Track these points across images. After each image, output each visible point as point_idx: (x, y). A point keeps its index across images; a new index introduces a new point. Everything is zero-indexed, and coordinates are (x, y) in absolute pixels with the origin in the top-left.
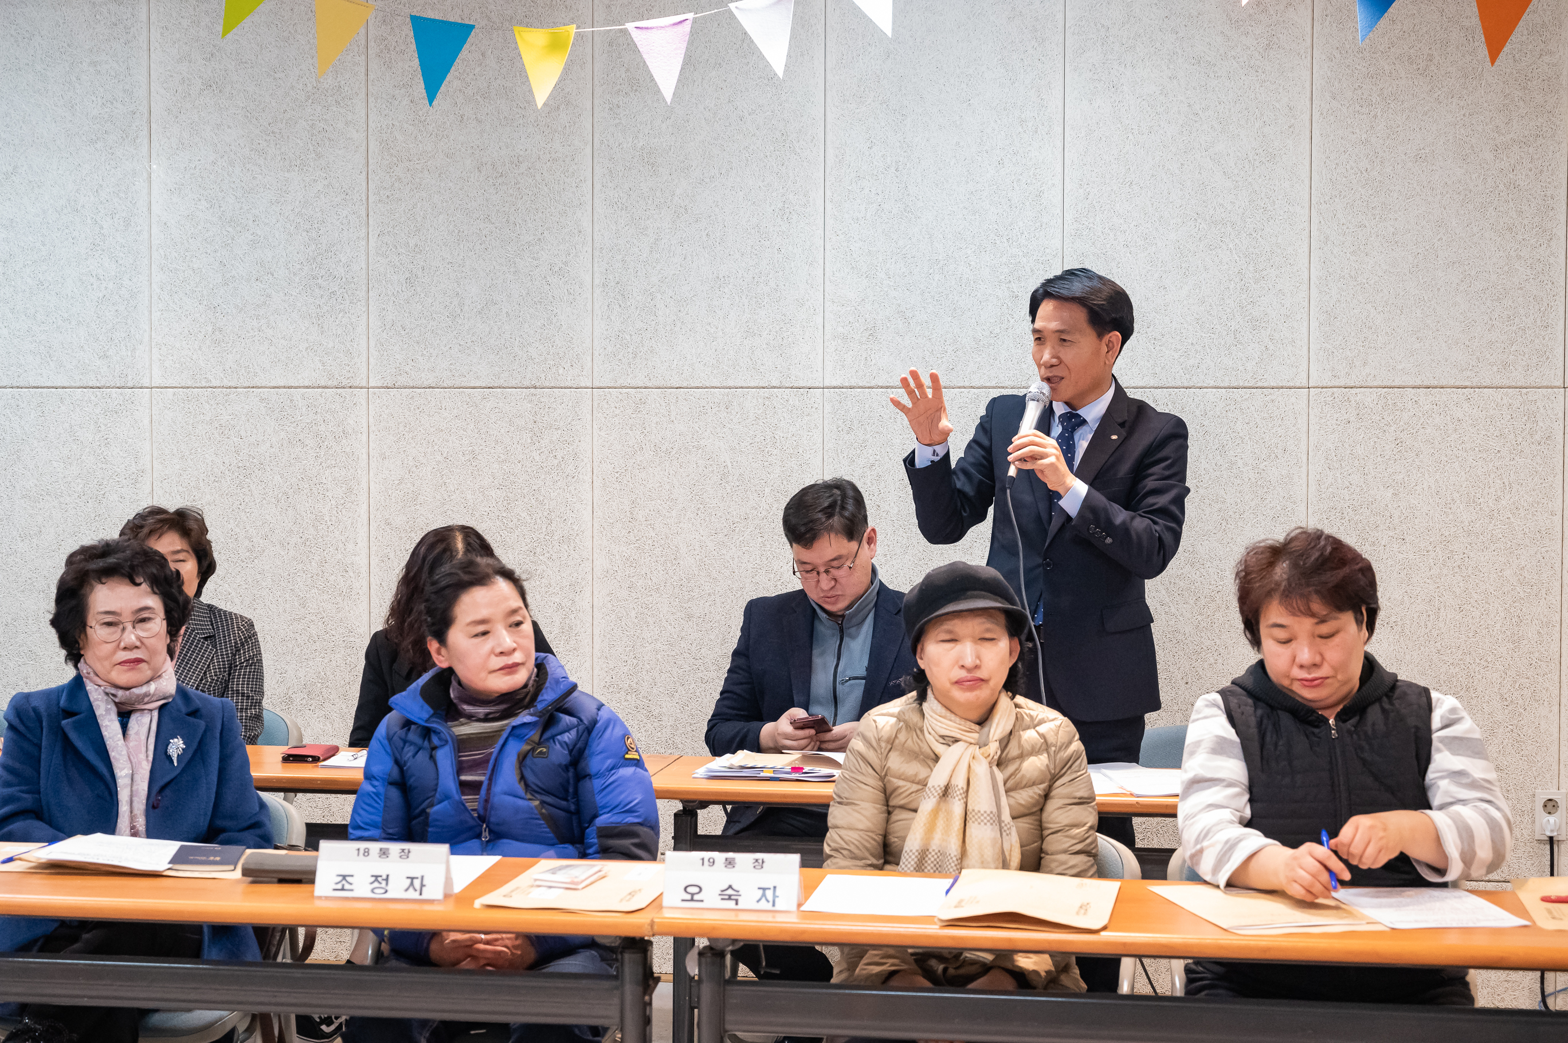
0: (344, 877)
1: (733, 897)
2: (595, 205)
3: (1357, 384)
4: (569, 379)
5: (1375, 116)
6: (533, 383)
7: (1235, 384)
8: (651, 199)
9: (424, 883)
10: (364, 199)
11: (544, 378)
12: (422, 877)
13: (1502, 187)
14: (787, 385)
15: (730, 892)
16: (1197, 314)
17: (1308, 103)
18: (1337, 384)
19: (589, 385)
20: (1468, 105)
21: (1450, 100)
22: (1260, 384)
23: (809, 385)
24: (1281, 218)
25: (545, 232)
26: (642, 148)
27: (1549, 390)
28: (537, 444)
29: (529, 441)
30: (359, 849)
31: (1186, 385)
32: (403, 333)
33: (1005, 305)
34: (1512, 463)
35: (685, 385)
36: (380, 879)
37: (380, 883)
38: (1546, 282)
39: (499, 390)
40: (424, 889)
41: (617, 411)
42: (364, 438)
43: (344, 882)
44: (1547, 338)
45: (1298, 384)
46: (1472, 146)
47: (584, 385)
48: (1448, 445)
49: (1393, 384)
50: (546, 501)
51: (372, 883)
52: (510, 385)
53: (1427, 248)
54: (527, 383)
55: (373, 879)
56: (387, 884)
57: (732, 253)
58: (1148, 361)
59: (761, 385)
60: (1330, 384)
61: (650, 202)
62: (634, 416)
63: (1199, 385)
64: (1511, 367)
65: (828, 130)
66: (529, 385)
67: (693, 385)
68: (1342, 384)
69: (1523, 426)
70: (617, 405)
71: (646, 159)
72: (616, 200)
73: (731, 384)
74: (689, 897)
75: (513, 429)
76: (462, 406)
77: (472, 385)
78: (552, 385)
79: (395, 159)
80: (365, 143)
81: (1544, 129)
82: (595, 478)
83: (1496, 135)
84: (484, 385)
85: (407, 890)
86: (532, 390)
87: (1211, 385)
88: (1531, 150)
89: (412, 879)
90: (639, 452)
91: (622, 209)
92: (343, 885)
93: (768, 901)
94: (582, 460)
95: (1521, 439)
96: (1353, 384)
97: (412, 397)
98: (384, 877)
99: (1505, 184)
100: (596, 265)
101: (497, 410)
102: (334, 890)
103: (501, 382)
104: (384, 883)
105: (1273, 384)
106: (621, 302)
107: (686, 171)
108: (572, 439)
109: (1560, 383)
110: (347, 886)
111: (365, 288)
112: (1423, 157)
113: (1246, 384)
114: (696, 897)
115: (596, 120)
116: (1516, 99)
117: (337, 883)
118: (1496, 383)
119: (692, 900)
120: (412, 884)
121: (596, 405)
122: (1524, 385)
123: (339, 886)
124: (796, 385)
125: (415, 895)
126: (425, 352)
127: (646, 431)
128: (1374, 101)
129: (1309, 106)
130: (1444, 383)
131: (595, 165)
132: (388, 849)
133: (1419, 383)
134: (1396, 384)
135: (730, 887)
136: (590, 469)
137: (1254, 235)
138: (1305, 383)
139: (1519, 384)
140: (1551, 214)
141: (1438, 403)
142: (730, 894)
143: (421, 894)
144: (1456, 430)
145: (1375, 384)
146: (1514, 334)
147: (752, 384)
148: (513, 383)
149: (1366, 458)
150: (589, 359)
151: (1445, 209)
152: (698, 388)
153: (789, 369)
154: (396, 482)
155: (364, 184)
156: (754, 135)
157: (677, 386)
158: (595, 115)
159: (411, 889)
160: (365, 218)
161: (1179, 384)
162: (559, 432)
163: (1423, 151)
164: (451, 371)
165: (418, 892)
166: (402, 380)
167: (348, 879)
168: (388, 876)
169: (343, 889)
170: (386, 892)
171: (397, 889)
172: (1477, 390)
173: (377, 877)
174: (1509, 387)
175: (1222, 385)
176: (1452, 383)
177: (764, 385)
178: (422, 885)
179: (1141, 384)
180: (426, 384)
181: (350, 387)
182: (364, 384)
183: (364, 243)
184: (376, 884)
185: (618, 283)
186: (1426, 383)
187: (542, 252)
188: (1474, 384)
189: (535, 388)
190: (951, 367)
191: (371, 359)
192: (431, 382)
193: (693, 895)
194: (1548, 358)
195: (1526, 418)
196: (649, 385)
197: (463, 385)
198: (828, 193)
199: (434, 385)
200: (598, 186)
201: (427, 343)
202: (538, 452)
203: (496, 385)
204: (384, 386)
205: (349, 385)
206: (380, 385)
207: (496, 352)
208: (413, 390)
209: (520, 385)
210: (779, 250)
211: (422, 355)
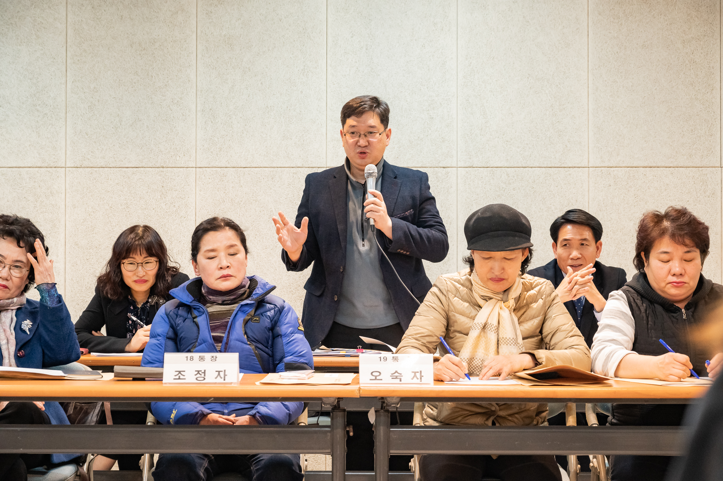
0: (180, 372)
1: (398, 377)
2: (198, 66)
3: (614, 165)
4: (182, 162)
5: (621, 24)
6: (162, 165)
7: (550, 166)
8: (230, 63)
9: (226, 374)
10: (65, 61)
11: (168, 162)
12: (225, 371)
13: (687, 62)
14: (306, 166)
15: (396, 374)
16: (530, 128)
17: (586, 16)
18: (604, 165)
19: (194, 166)
20: (669, 19)
21: (660, 16)
22: (563, 165)
23: (319, 166)
24: (573, 77)
25: (169, 81)
26: (225, 36)
27: (714, 168)
28: (164, 199)
29: (159, 197)
30: (187, 357)
31: (524, 166)
32: (86, 137)
33: (426, 123)
34: (695, 207)
35: (249, 166)
36: (200, 372)
37: (201, 375)
38: (710, 112)
39: (142, 169)
40: (226, 377)
41: (210, 181)
42: (63, 196)
43: (180, 375)
44: (712, 141)
45: (583, 166)
46: (672, 41)
47: (191, 166)
48: (662, 197)
49: (633, 165)
50: (169, 231)
51: (196, 375)
52: (149, 166)
53: (649, 93)
54: (158, 165)
55: (197, 372)
56: (205, 376)
57: (275, 93)
58: (504, 153)
59: (292, 166)
60: (600, 165)
61: (229, 65)
62: (220, 183)
63: (531, 166)
64: (694, 157)
65: (328, 27)
66: (160, 166)
67: (253, 166)
68: (606, 165)
69: (700, 188)
70: (210, 177)
71: (227, 42)
72: (210, 64)
73: (274, 165)
74: (374, 378)
75: (150, 190)
76: (121, 178)
77: (126, 166)
78: (173, 166)
79: (83, 40)
80: (65, 30)
81: (708, 32)
82: (197, 218)
83: (684, 35)
84: (133, 166)
85: (216, 378)
86: (162, 169)
87: (537, 166)
88: (702, 43)
89: (219, 372)
90: (222, 204)
91: (213, 69)
92: (179, 376)
93: (418, 379)
94: (190, 208)
95: (699, 195)
96: (611, 166)
97: (92, 173)
98: (203, 371)
99: (689, 61)
100: (198, 99)
101: (141, 180)
102: (174, 379)
103: (143, 165)
104: (203, 374)
105: (570, 165)
106: (212, 120)
107: (249, 48)
108: (184, 196)
109: (719, 165)
110: (182, 377)
111: (64, 111)
112: (647, 46)
113: (556, 166)
114: (378, 378)
115: (198, 20)
116: (694, 16)
117: (175, 376)
118: (686, 165)
119: (376, 379)
120: (219, 374)
121: (198, 177)
122: (701, 166)
123: (177, 377)
124: (311, 166)
125: (222, 381)
127: (226, 192)
128: (621, 16)
129: (587, 18)
130: (659, 165)
131: (198, 44)
132: (204, 356)
133: (646, 165)
134: (634, 165)
135: (396, 372)
136: (194, 213)
137: (559, 86)
138: (587, 165)
139: (698, 165)
140: (713, 76)
141: (657, 176)
142: (396, 376)
143: (224, 380)
144: (666, 190)
145: (624, 165)
146: (695, 139)
147: (287, 166)
148: (151, 166)
149: (619, 205)
150: (194, 151)
151: (658, 73)
152: (256, 167)
153: (307, 157)
154: (82, 221)
155: (65, 53)
156: (287, 29)
157: (244, 166)
158: (198, 17)
159: (219, 377)
160: (65, 72)
161: (520, 165)
162: (177, 192)
163: (646, 43)
164: (114, 158)
165: (223, 379)
166: (86, 163)
167: (182, 373)
168: (205, 371)
169: (179, 379)
170: (205, 379)
171: (211, 378)
172: (676, 168)
173: (198, 371)
174: (693, 167)
175: (543, 166)
176: (663, 165)
177: (293, 166)
178: (225, 375)
179: (499, 165)
180: (99, 165)
181: (55, 167)
182: (63, 165)
183: (64, 86)
184: (198, 375)
185: (211, 109)
186: (651, 165)
187: (168, 92)
188: (675, 165)
189: (163, 167)
190: (397, 156)
191: (68, 152)
192: (103, 164)
193: (376, 377)
194: (712, 152)
195: (702, 183)
197: (121, 166)
198: (329, 61)
199: (104, 166)
200: (199, 56)
201: (100, 143)
202: (164, 204)
203: (140, 166)
204: (75, 166)
205: (54, 166)
206: (73, 166)
207: (140, 147)
208: (93, 169)
209: (154, 166)
210: (302, 92)
211: (98, 149)
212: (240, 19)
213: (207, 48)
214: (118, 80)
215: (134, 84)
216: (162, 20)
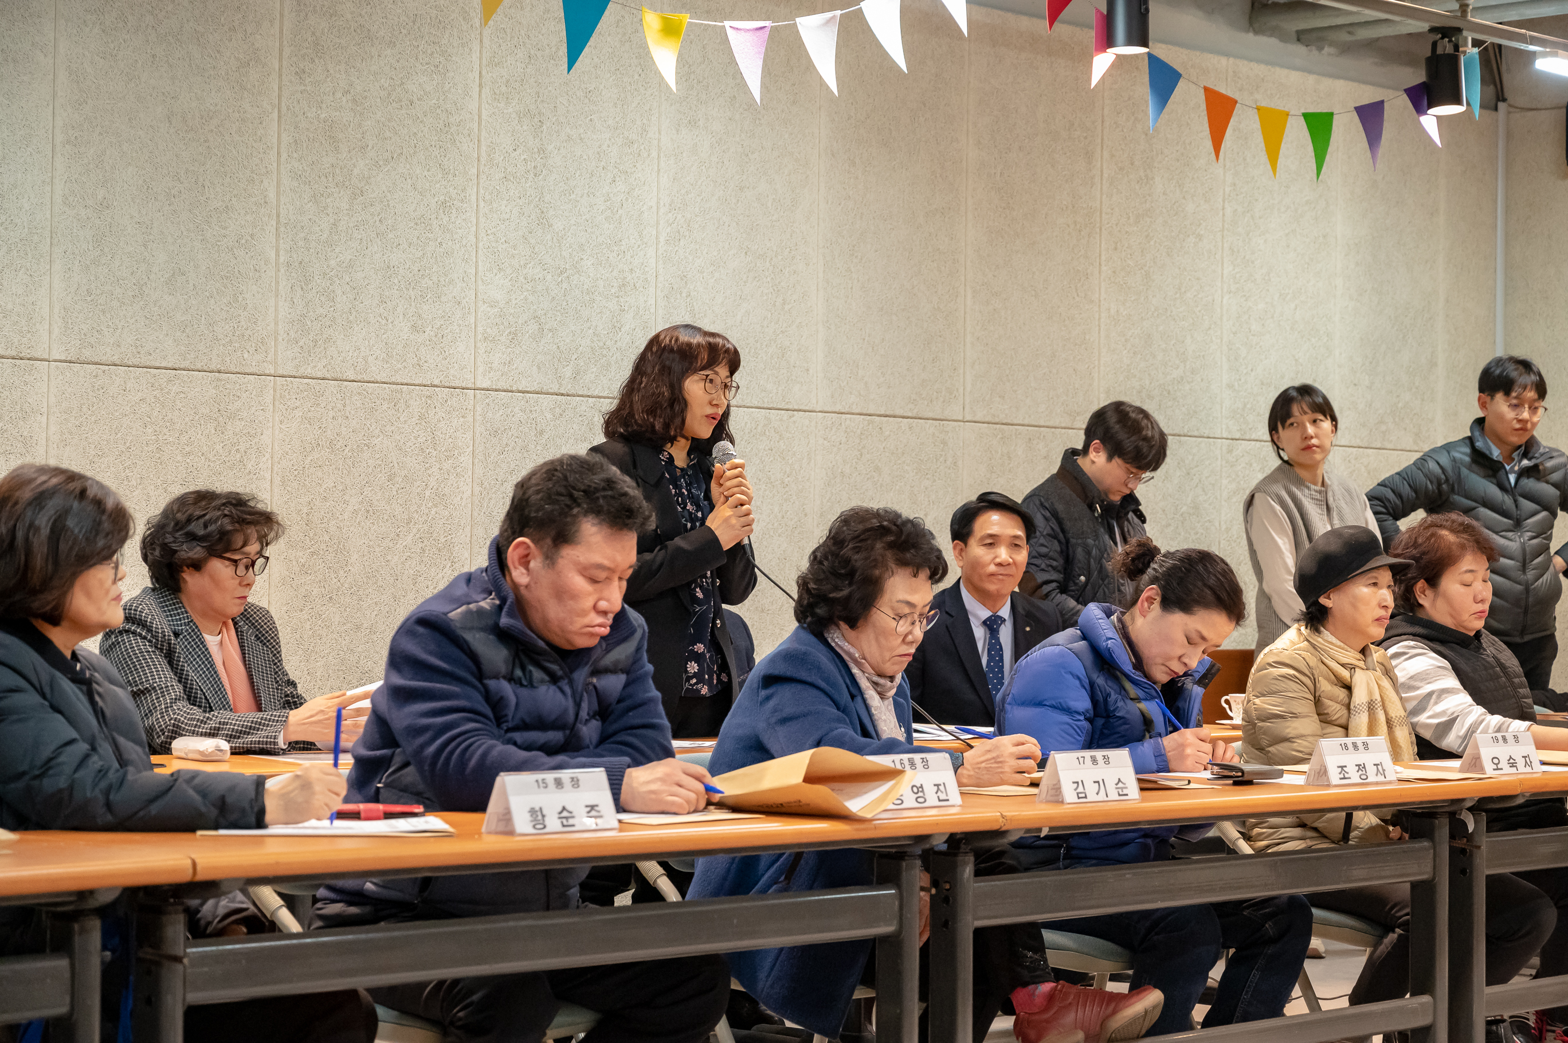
4: (254, 364)
5: (857, 176)
6: (219, 366)
11: (229, 361)
19: (273, 372)
21: (900, 170)
28: (220, 434)
29: (213, 431)
35: (357, 378)
39: (184, 372)
41: (298, 403)
42: (45, 419)
47: (267, 372)
52: (196, 368)
54: (213, 367)
57: (401, 242)
61: (330, 179)
62: (313, 409)
66: (214, 369)
67: (365, 379)
70: (297, 396)
75: (197, 417)
76: (147, 388)
77: (158, 365)
78: (237, 370)
84: (169, 366)
86: (218, 374)
97: (97, 375)
100: (282, 241)
103: (186, 364)
106: (303, 284)
108: (254, 432)
115: (282, 83)
121: (277, 394)
126: (110, 324)
147: (417, 382)
148: (199, 366)
150: (272, 344)
152: (369, 382)
158: (283, 77)
162: (243, 423)
164: (137, 347)
166: (86, 354)
180: (111, 360)
181: (33, 359)
182: (46, 356)
185: (301, 263)
187: (230, 221)
189: (219, 372)
192: (116, 359)
196: (328, 376)
197: (148, 364)
198: (482, 191)
199: (118, 363)
200: (284, 156)
201: (113, 313)
202: (222, 445)
203: (182, 366)
204: (68, 359)
205: (29, 356)
206: (63, 358)
207: (182, 329)
208: (98, 366)
209: (205, 368)
210: (441, 244)
211: (108, 327)
212: (348, 92)
213: (296, 141)
214: (146, 187)
215: (173, 199)
216: (223, 74)
